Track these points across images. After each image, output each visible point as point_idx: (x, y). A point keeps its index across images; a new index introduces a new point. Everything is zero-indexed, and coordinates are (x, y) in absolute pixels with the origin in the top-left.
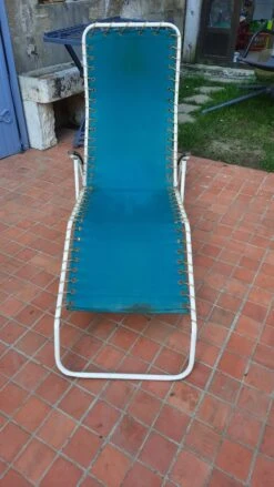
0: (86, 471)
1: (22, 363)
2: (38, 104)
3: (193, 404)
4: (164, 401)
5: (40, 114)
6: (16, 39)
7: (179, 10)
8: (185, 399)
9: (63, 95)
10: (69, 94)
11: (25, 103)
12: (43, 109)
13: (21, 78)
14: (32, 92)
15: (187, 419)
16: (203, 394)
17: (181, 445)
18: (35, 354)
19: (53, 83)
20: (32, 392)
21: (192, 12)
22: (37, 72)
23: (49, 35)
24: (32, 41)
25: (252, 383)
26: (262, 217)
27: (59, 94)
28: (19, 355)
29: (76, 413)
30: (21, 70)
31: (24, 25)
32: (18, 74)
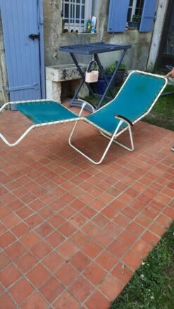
0: (18, 239)
1: (5, 193)
2: (53, 82)
3: (81, 224)
4: (67, 220)
5: (53, 87)
6: (48, 49)
7: (147, 43)
8: (78, 221)
9: (67, 79)
10: (71, 79)
11: (47, 81)
12: (55, 85)
13: (47, 68)
14: (50, 75)
15: (75, 229)
16: (88, 221)
17: (67, 239)
18: (14, 190)
19: (62, 72)
20: (6, 205)
21: (155, 45)
22: (56, 66)
23: (62, 47)
24: (56, 51)
25: (116, 221)
26: (159, 151)
27: (64, 78)
28: (5, 189)
29: (22, 217)
30: (48, 64)
31: (53, 43)
32: (45, 65)
